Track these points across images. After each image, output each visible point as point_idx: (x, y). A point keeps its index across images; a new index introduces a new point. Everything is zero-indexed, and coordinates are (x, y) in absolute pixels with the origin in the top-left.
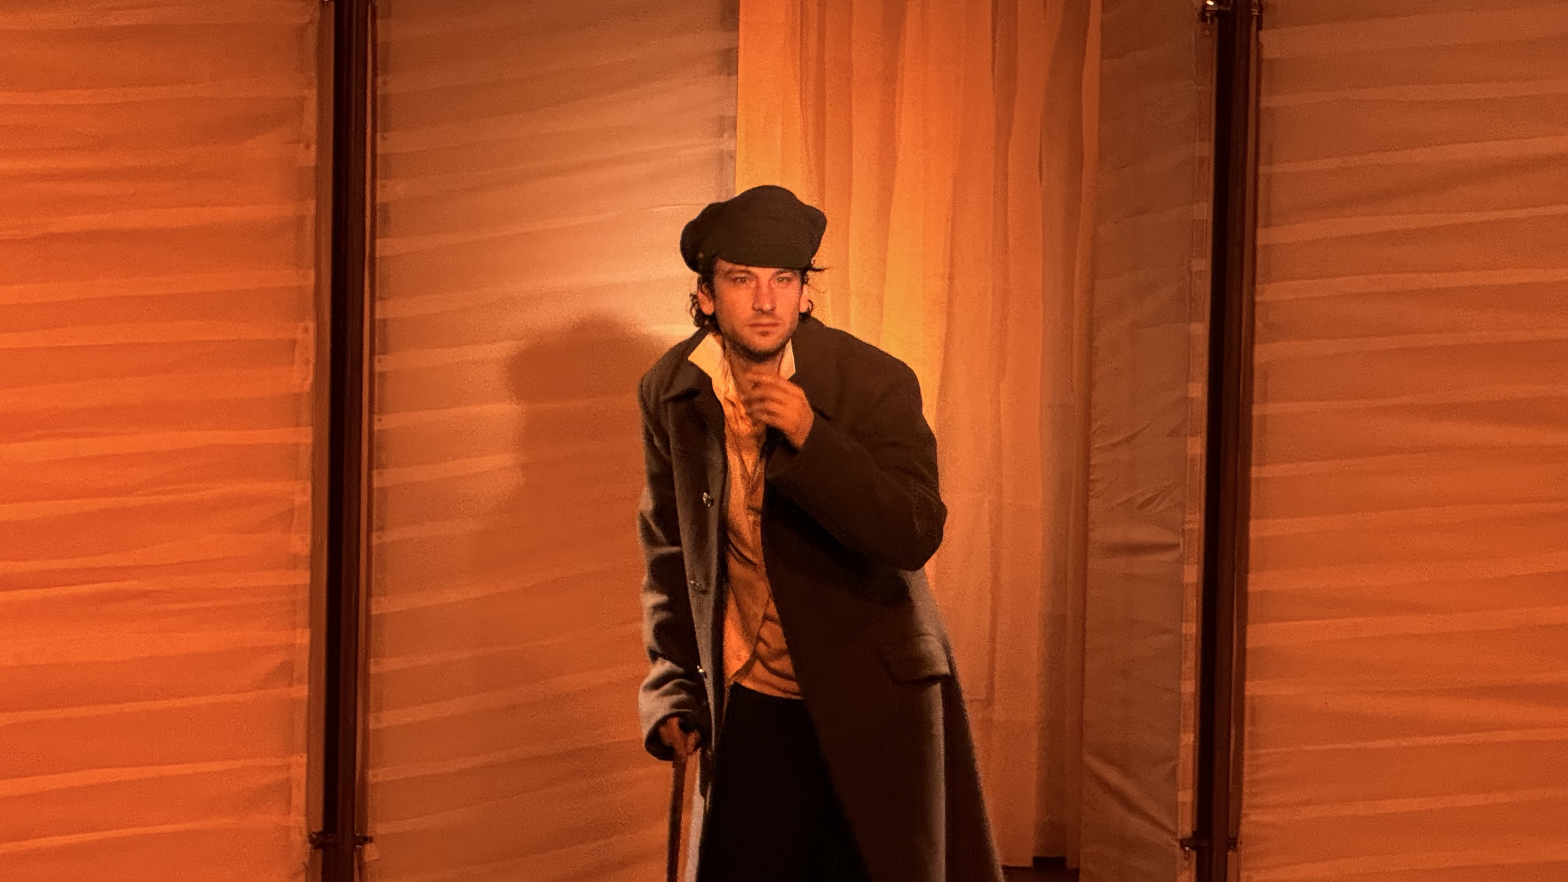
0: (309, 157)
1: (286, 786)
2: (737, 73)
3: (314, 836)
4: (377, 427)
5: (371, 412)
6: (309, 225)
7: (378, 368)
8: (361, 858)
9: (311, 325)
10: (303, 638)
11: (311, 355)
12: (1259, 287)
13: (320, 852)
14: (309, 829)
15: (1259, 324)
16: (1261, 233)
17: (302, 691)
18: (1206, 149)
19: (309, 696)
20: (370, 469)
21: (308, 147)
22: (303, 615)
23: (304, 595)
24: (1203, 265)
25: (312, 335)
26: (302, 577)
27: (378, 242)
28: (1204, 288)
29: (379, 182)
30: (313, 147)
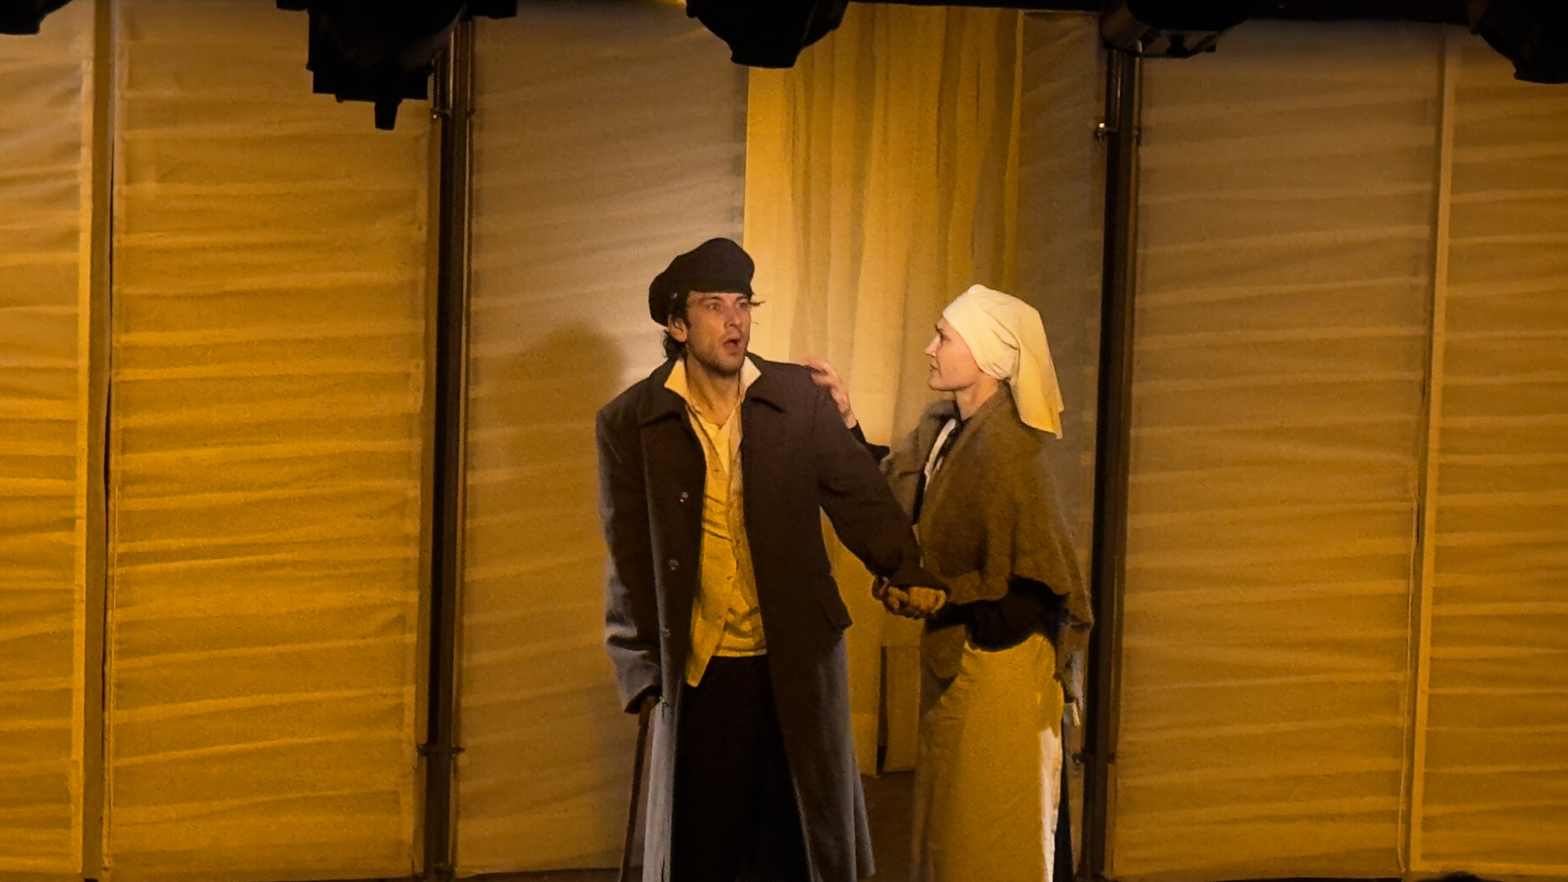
0: (421, 235)
1: (399, 709)
2: (745, 175)
3: (421, 747)
4: (470, 439)
5: (466, 429)
6: (421, 288)
7: (472, 395)
8: (456, 763)
9: (422, 362)
10: (413, 597)
11: (422, 385)
12: (1136, 340)
13: (425, 760)
14: (417, 742)
15: (1135, 367)
16: (1137, 300)
17: (411, 638)
18: (1098, 236)
19: (418, 642)
20: (465, 470)
21: (420, 228)
22: (413, 580)
23: (414, 566)
24: (1094, 322)
25: (422, 369)
26: (413, 552)
27: (473, 300)
28: (1094, 341)
29: (473, 254)
30: (425, 228)
